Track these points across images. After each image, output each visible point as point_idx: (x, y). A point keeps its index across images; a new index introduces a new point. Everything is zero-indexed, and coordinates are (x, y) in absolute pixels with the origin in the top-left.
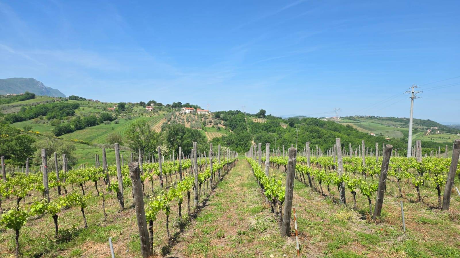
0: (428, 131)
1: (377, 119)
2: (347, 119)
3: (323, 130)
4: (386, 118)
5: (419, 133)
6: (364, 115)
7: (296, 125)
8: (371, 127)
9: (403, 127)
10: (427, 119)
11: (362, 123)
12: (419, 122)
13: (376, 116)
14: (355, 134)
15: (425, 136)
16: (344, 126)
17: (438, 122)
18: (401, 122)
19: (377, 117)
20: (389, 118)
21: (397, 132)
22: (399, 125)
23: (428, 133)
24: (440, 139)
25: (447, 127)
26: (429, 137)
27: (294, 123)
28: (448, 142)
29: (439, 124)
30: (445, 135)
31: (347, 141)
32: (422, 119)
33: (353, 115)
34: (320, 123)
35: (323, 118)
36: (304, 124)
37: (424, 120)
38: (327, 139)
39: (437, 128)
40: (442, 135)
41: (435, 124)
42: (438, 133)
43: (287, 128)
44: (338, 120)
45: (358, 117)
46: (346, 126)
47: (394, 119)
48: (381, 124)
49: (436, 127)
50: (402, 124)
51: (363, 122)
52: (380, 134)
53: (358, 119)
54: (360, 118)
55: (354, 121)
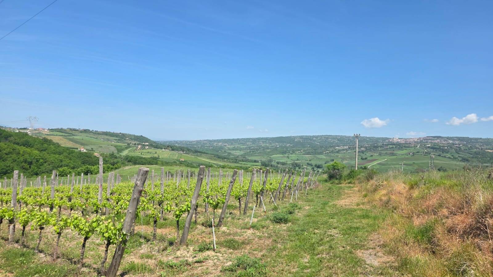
0: (140, 147)
1: (92, 132)
2: (58, 131)
5: (131, 148)
6: (77, 128)
8: (83, 142)
9: (118, 142)
11: (75, 137)
12: (133, 138)
13: (91, 130)
15: (136, 151)
17: (149, 138)
18: (117, 137)
19: (93, 130)
20: (104, 132)
21: (110, 147)
22: (115, 139)
23: (138, 148)
24: (148, 154)
25: (156, 143)
26: (139, 152)
28: (155, 156)
29: (149, 140)
30: (153, 150)
32: (136, 135)
33: (65, 127)
35: (25, 129)
37: (137, 136)
39: (147, 144)
40: (150, 150)
41: (147, 140)
42: (147, 148)
44: (46, 132)
45: (71, 129)
47: (109, 134)
48: (96, 138)
49: (147, 142)
50: (118, 139)
51: (77, 135)
52: (91, 149)
53: (71, 133)
54: (74, 131)
55: (66, 135)
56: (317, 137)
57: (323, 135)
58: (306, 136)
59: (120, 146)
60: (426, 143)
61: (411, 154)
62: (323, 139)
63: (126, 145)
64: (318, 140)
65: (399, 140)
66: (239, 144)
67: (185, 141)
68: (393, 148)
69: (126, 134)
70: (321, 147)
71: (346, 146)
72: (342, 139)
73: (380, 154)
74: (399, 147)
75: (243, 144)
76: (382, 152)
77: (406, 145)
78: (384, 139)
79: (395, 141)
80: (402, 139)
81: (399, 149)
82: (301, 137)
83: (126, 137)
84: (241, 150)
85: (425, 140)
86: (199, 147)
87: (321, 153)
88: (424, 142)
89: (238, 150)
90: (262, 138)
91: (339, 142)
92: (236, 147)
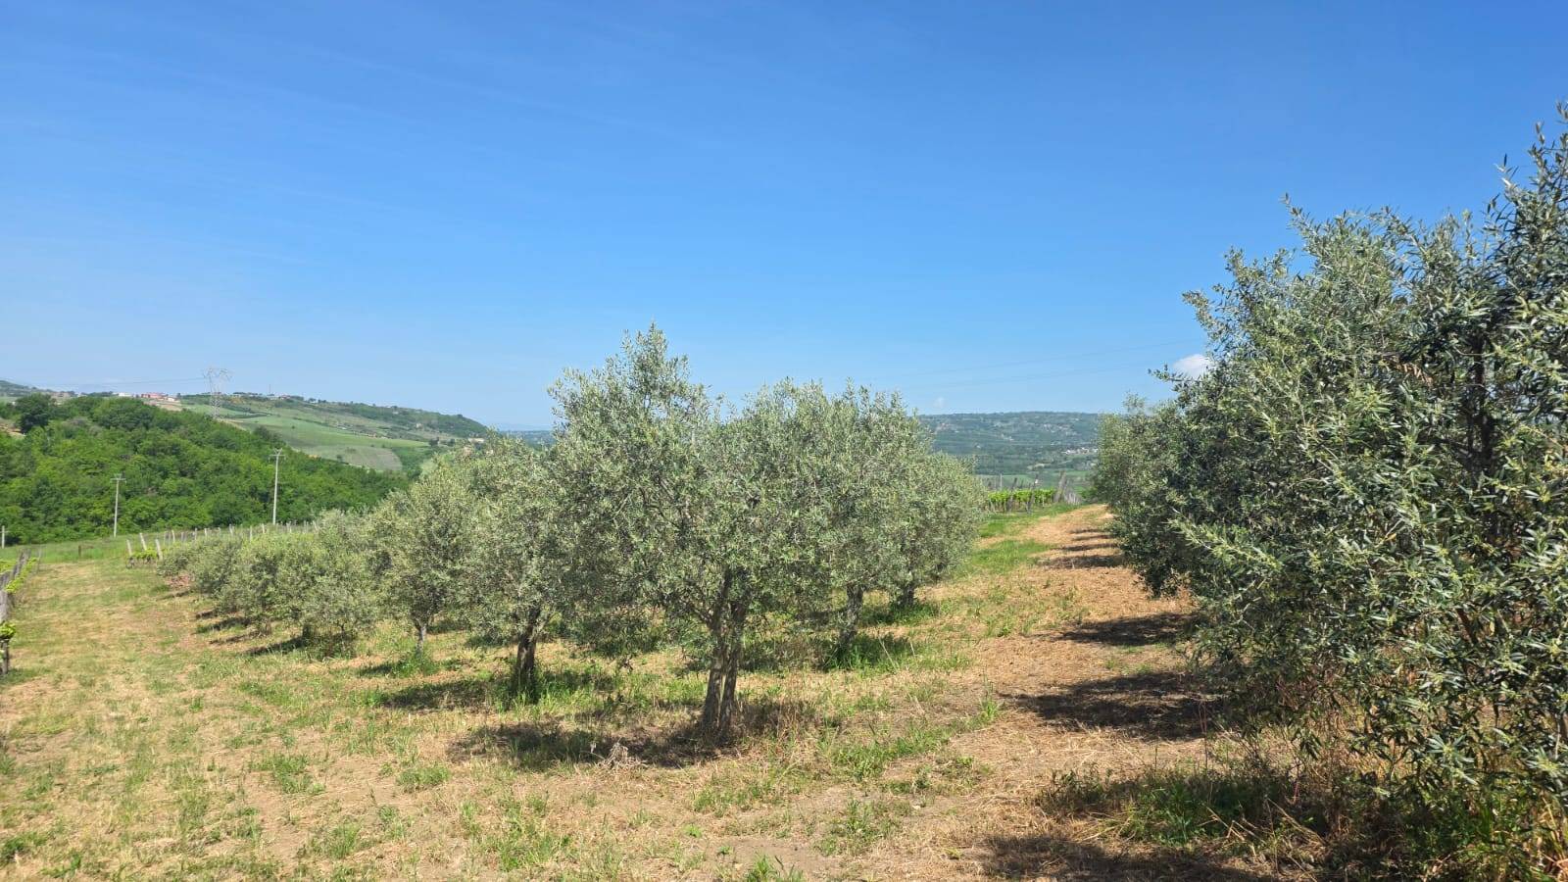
1: (312, 406)
2: (207, 402)
4: (339, 404)
6: (265, 394)
8: (298, 436)
9: (395, 437)
10: (455, 413)
11: (262, 421)
12: (435, 421)
13: (306, 398)
18: (386, 419)
19: (311, 399)
20: (347, 405)
21: (380, 453)
22: (382, 428)
29: (485, 428)
32: (444, 412)
33: (226, 391)
37: (448, 417)
39: (484, 441)
41: (477, 429)
44: (172, 405)
45: (246, 397)
47: (363, 411)
48: (326, 425)
49: (484, 437)
50: (390, 425)
51: (265, 415)
53: (248, 406)
54: (254, 402)
55: (235, 413)
56: (1006, 418)
57: (1023, 413)
58: (970, 415)
59: (408, 449)
62: (1025, 423)
63: (427, 444)
64: (1009, 427)
69: (413, 410)
70: (1021, 450)
72: (1085, 424)
82: (956, 419)
83: (413, 421)
87: (1020, 469)
91: (1075, 434)
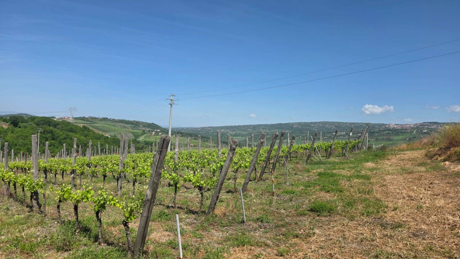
0: (153, 133)
1: (110, 120)
2: (80, 120)
3: (57, 131)
4: (118, 120)
5: (146, 135)
6: (97, 117)
7: (21, 124)
8: (105, 129)
9: (134, 129)
10: (152, 123)
11: (96, 125)
12: (146, 125)
13: (109, 118)
14: (92, 135)
15: (151, 137)
16: (80, 127)
17: (159, 125)
18: (132, 124)
19: (110, 119)
20: (121, 120)
21: (128, 134)
22: (130, 127)
23: (153, 135)
26: (154, 138)
27: (19, 122)
29: (160, 127)
31: (84, 142)
32: (148, 122)
33: (87, 116)
34: (52, 124)
36: (32, 123)
37: (150, 123)
38: (63, 141)
41: (158, 127)
42: (160, 135)
43: (8, 128)
44: (71, 120)
45: (92, 118)
46: (82, 127)
47: (125, 122)
48: (114, 126)
49: (159, 129)
50: (133, 126)
51: (97, 123)
52: (113, 135)
53: (92, 121)
54: (94, 119)
55: (88, 122)
56: (315, 123)
57: (320, 122)
58: (304, 123)
59: (136, 133)
60: (422, 129)
61: (407, 139)
62: (321, 125)
63: (142, 131)
64: (316, 126)
65: (396, 126)
66: (240, 130)
67: (191, 128)
68: (389, 133)
69: (140, 122)
71: (343, 132)
72: (339, 125)
73: (377, 140)
74: (395, 132)
75: (245, 131)
76: (379, 137)
77: (402, 131)
78: (380, 125)
79: (391, 127)
80: (399, 124)
81: (395, 135)
82: (299, 124)
83: (139, 125)
84: (242, 136)
85: (421, 125)
86: (203, 133)
88: (420, 128)
89: (240, 136)
90: (262, 125)
91: (336, 128)
92: (238, 133)
